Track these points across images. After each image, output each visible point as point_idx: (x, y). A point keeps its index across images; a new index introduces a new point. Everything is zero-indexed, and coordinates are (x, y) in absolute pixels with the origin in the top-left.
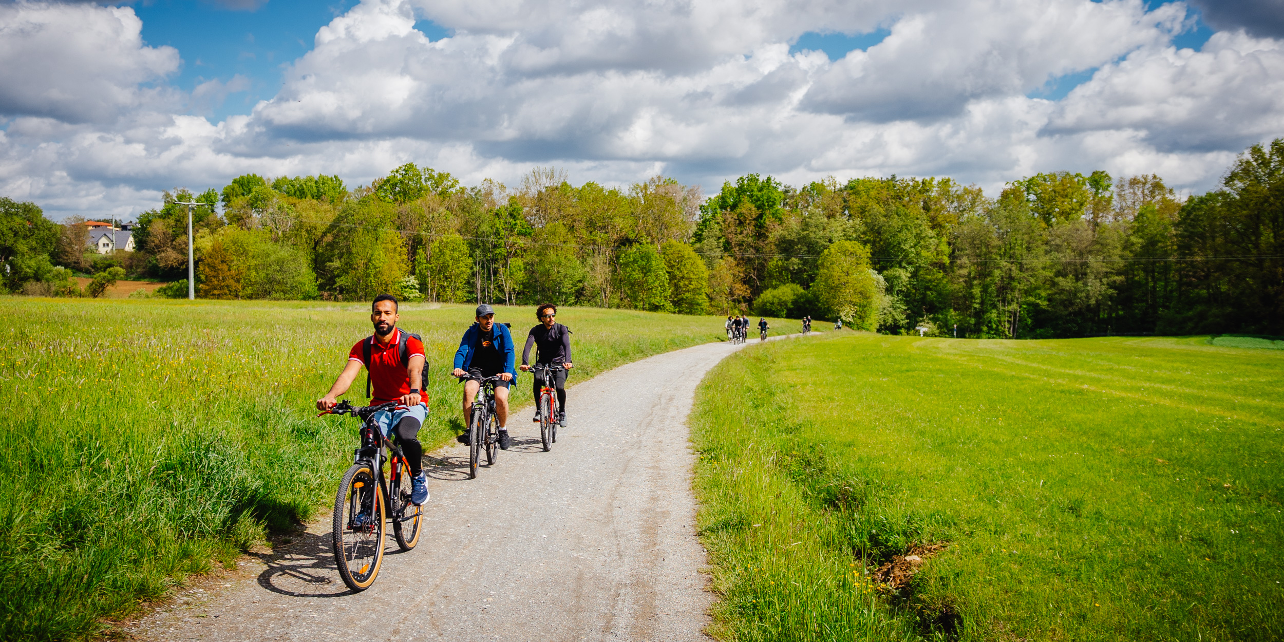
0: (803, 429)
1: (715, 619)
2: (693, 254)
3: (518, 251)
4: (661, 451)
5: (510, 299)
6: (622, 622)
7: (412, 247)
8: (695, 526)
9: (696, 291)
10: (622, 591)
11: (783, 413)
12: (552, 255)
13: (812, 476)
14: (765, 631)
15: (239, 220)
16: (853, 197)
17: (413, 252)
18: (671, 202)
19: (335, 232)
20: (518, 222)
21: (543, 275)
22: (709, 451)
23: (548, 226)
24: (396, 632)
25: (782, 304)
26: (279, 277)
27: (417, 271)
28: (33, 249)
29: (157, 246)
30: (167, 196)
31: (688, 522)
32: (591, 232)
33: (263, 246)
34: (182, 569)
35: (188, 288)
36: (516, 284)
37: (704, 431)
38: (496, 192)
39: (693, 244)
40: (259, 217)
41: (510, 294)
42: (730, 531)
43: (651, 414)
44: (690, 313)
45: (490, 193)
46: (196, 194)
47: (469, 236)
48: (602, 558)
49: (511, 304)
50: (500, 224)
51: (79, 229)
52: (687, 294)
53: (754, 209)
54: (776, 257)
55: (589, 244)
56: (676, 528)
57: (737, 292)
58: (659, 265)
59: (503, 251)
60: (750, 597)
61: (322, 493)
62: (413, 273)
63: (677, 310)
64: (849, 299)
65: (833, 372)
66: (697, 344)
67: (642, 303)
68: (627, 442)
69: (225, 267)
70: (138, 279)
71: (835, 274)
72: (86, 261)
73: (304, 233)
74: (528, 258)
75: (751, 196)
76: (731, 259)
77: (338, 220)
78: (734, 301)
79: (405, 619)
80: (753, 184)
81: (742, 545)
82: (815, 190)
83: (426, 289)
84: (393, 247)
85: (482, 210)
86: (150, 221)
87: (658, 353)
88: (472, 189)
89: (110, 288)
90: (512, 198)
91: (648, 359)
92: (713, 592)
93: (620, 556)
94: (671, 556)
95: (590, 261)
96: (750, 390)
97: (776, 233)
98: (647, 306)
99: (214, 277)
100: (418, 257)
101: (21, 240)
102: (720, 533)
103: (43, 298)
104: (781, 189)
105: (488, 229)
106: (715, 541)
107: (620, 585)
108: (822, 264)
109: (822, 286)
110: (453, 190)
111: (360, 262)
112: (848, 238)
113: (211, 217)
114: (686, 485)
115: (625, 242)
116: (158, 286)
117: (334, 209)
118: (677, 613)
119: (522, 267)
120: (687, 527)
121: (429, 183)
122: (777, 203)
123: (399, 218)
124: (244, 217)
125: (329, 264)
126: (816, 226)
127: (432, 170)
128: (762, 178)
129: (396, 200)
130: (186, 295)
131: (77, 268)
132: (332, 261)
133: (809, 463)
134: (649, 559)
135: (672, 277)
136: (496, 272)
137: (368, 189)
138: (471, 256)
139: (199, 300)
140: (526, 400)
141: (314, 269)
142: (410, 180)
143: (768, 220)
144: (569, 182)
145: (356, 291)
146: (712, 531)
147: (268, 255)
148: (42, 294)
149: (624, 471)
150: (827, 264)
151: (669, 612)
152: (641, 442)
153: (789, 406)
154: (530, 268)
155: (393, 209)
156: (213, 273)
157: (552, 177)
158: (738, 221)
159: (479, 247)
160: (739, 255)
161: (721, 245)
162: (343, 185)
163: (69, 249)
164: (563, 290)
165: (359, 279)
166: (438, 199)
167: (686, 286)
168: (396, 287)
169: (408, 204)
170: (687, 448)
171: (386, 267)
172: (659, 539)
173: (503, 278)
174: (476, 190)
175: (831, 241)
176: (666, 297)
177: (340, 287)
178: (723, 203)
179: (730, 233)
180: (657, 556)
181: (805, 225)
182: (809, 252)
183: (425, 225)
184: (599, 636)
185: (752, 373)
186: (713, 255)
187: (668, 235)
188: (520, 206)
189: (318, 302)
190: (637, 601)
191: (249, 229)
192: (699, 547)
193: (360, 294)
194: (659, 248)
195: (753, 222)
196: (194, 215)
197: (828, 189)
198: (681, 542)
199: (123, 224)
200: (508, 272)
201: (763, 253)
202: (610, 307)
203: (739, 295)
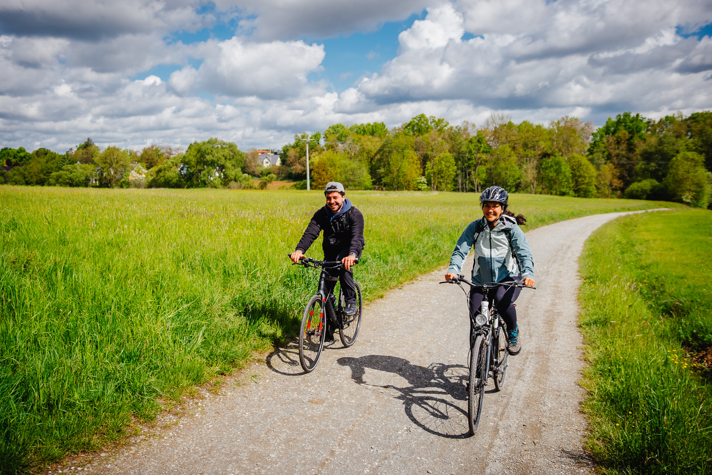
0: (651, 267)
1: (585, 376)
2: (587, 162)
3: (483, 162)
4: (561, 277)
5: (478, 189)
6: (528, 374)
7: (423, 160)
8: (577, 322)
9: (589, 184)
11: (640, 257)
12: (502, 165)
13: (655, 295)
14: (615, 386)
15: (332, 147)
16: (694, 124)
17: (424, 163)
18: (574, 131)
19: (381, 153)
20: (482, 145)
21: (497, 175)
22: (590, 278)
23: (500, 147)
25: (644, 191)
26: (352, 178)
27: (426, 174)
28: (234, 165)
29: (291, 163)
30: (296, 136)
31: (573, 319)
32: (525, 150)
33: (344, 162)
35: (306, 185)
36: (481, 180)
37: (587, 266)
38: (470, 129)
39: (587, 156)
40: (342, 146)
41: (478, 186)
42: (598, 325)
43: (556, 256)
44: (584, 197)
45: (466, 129)
46: (310, 135)
47: (454, 154)
49: (478, 192)
50: (472, 147)
51: (254, 155)
52: (584, 186)
53: (627, 133)
54: (641, 163)
55: (524, 157)
56: (565, 322)
57: (615, 184)
58: (566, 169)
59: (474, 161)
60: (607, 365)
61: (367, 294)
62: (423, 174)
63: (577, 195)
64: (688, 188)
66: (588, 215)
67: (555, 191)
68: (540, 271)
69: (324, 173)
70: (282, 180)
71: (679, 172)
72: (258, 171)
73: (365, 154)
74: (488, 166)
75: (625, 126)
76: (611, 165)
77: (384, 146)
78: (612, 190)
80: (627, 118)
81: (605, 334)
82: (669, 120)
83: (431, 184)
84: (412, 160)
85: (462, 139)
86: (288, 150)
87: (563, 220)
88: (456, 127)
89: (269, 185)
90: (479, 132)
91: (558, 224)
92: (585, 360)
93: (531, 336)
94: (561, 338)
95: (525, 167)
96: (620, 243)
97: (641, 147)
98: (558, 193)
99: (320, 178)
100: (427, 166)
101: (228, 161)
102: (592, 327)
103: (239, 190)
104: (645, 121)
105: (466, 149)
106: (589, 331)
107: (528, 353)
108: (672, 167)
109: (670, 179)
110: (446, 128)
111: (394, 169)
112: (689, 149)
113: (318, 146)
114: (574, 297)
116: (292, 184)
117: (381, 141)
118: (561, 371)
119: (485, 171)
120: (572, 322)
121: (433, 124)
122: (643, 129)
123: (416, 144)
124: (335, 146)
125: (378, 170)
126: (668, 143)
127: (435, 117)
128: (633, 115)
129: (414, 134)
130: (306, 188)
131: (253, 175)
132: (379, 169)
133: (654, 288)
134: (547, 339)
135: (574, 176)
136: (470, 174)
137: (399, 129)
138: (456, 165)
139: (312, 191)
141: (371, 173)
142: (422, 123)
143: (636, 140)
144: (512, 121)
145: (392, 185)
146: (587, 325)
147: (346, 166)
148: (238, 188)
150: (674, 166)
151: (557, 370)
152: (549, 271)
153: (644, 253)
154: (489, 172)
155: (412, 139)
156: (318, 177)
158: (616, 142)
159: (460, 160)
160: (616, 162)
161: (605, 156)
162: (386, 128)
163: (249, 165)
164: (509, 184)
165: (394, 179)
166: (437, 133)
167: (582, 181)
168: (414, 183)
169: (421, 137)
170: (577, 276)
171: (409, 172)
172: (554, 328)
173: (473, 177)
174: (458, 128)
175: (678, 152)
176: (570, 187)
177: (384, 183)
178: (607, 131)
179: (611, 149)
180: (552, 337)
181: (661, 142)
182: (662, 159)
183: (430, 148)
184: (514, 381)
185: (622, 233)
186: (600, 162)
187: (572, 151)
188: (484, 135)
189: (372, 191)
190: (538, 363)
191: (337, 152)
192: (579, 334)
193: (395, 186)
194: (566, 158)
195: (626, 142)
196: (309, 146)
197: (677, 119)
198: (568, 330)
199: (275, 151)
200: (477, 174)
201: (632, 160)
202: (535, 193)
203: (616, 186)
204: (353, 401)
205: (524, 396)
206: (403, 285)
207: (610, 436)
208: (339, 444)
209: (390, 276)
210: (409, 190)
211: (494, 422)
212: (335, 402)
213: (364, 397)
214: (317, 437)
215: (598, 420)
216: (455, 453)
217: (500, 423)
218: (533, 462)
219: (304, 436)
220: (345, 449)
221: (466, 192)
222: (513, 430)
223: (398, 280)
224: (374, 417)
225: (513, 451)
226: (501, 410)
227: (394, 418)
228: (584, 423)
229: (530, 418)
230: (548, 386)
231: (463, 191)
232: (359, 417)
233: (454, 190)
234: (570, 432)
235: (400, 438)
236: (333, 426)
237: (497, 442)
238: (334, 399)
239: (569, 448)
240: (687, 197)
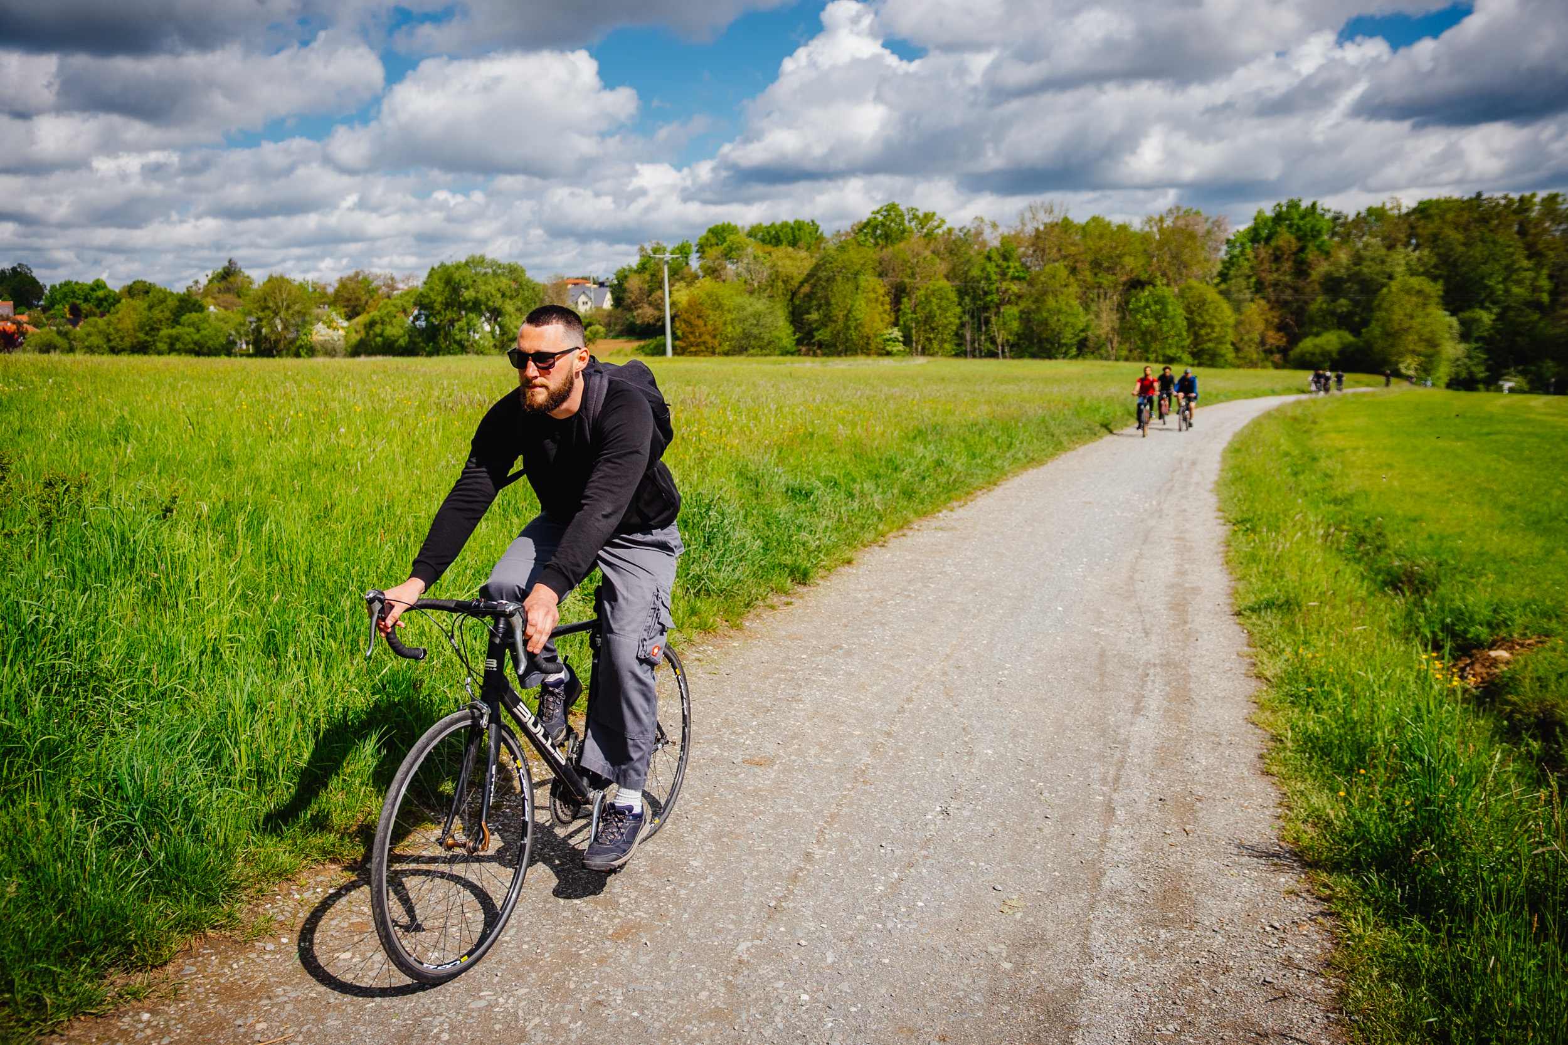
0: (1355, 501)
1: (1262, 707)
2: (1218, 297)
3: (1012, 298)
4: (1186, 520)
5: (1003, 352)
6: (1154, 705)
7: (895, 296)
8: (1232, 605)
9: (1220, 341)
10: (1152, 671)
11: (1330, 482)
12: (1051, 302)
13: (1368, 554)
14: (1323, 723)
15: (714, 272)
16: (1423, 221)
17: (896, 301)
18: (1192, 236)
19: (812, 281)
20: (1011, 264)
21: (1040, 324)
22: (1243, 521)
23: (1047, 268)
24: (909, 700)
25: (1326, 354)
26: (755, 331)
27: (901, 323)
28: (519, 310)
29: (634, 303)
30: (642, 249)
31: (1223, 600)
32: (1096, 275)
33: (739, 300)
35: (664, 345)
36: (1010, 334)
37: (1235, 500)
38: (987, 231)
39: (1217, 285)
40: (734, 267)
41: (1003, 346)
42: (1275, 611)
43: (1171, 480)
44: (1213, 366)
45: (979, 233)
46: (671, 246)
47: (957, 283)
48: (1126, 635)
49: (1004, 357)
50: (991, 268)
51: (560, 288)
52: (1209, 345)
53: (1293, 240)
54: (1320, 299)
55: (1094, 288)
56: (1209, 606)
57: (1271, 341)
58: (1176, 309)
59: (996, 298)
60: (1302, 686)
61: (821, 556)
62: (896, 325)
63: (1196, 362)
64: (1411, 347)
66: (1221, 401)
67: (1154, 355)
68: (1145, 510)
69: (701, 322)
70: (616, 337)
71: (1394, 317)
73: (780, 284)
74: (1022, 305)
75: (1291, 226)
76: (1262, 302)
77: (817, 267)
78: (1265, 351)
79: (918, 687)
80: (1294, 211)
81: (1292, 629)
82: (1373, 215)
83: (911, 341)
84: (875, 296)
85: (972, 253)
86: (626, 277)
88: (961, 230)
90: (1003, 238)
92: (1257, 677)
93: (1147, 634)
94: (1205, 636)
95: (1094, 307)
96: (1288, 454)
97: (1320, 269)
98: (1161, 358)
99: (691, 333)
100: (902, 307)
101: (508, 301)
102: (1263, 613)
104: (1327, 216)
105: (979, 273)
106: (1259, 622)
107: (1148, 664)
108: (1379, 306)
109: (1377, 331)
110: (940, 231)
111: (839, 314)
112: (1412, 272)
113: (686, 270)
114: (1219, 559)
116: (636, 344)
117: (812, 256)
118: (1216, 698)
119: (1017, 315)
120: (1222, 606)
121: (913, 224)
122: (1324, 231)
123: (880, 263)
124: (719, 268)
125: (806, 316)
126: (1373, 260)
127: (917, 210)
129: (877, 244)
130: (664, 353)
132: (809, 313)
134: (1180, 638)
135: (1191, 324)
136: (987, 322)
137: (847, 234)
138: (960, 304)
139: (676, 357)
140: (1029, 462)
141: (792, 322)
142: (892, 221)
143: (1311, 255)
144: (1070, 217)
145: (835, 346)
146: (1253, 610)
147: (744, 309)
149: (1145, 540)
150: (1385, 305)
151: (1206, 696)
152: (1161, 510)
153: (1337, 473)
154: (1026, 317)
155: (871, 254)
156: (689, 330)
157: (1051, 211)
158: (1273, 257)
159: (968, 294)
160: (1273, 297)
161: (1252, 285)
162: (820, 230)
164: (1063, 341)
165: (839, 333)
166: (922, 241)
167: (1207, 334)
168: (878, 340)
169: (890, 249)
170: (1217, 518)
171: (868, 318)
172: (1190, 618)
173: (995, 328)
174: (965, 231)
175: (1391, 277)
176: (1183, 347)
177: (819, 341)
178: (1254, 235)
179: (1263, 271)
180: (1188, 635)
181: (1358, 259)
182: (1362, 292)
183: (909, 271)
184: (1129, 717)
186: (1241, 297)
187: (1188, 277)
188: (1014, 245)
189: (796, 358)
190: (1168, 683)
191: (724, 281)
192: (1238, 627)
193: (840, 348)
194: (1176, 290)
195: (1293, 257)
196: (670, 268)
197: (1391, 213)
198: (1216, 621)
199: (601, 280)
200: (1001, 322)
201: (1303, 294)
202: (1117, 360)
203: (1272, 345)
204: (829, 760)
205: (1152, 745)
206: (886, 539)
207: (1328, 815)
208: (818, 841)
209: (859, 522)
210: (869, 355)
211: (1104, 795)
212: (794, 761)
213: (850, 752)
214: (773, 828)
215: (1300, 786)
216: (1040, 853)
217: (1115, 796)
218: (1189, 865)
220: (830, 849)
221: (981, 357)
222: (1141, 808)
223: (876, 530)
224: (876, 789)
225: (1147, 847)
226: (1112, 772)
227: (914, 790)
228: (1274, 794)
229: (1170, 786)
230: (1194, 725)
231: (974, 357)
232: (846, 789)
233: (957, 355)
234: (1250, 811)
235: (932, 827)
236: (799, 806)
237: (1115, 830)
238: (793, 757)
239: (1252, 839)
240: (1409, 365)
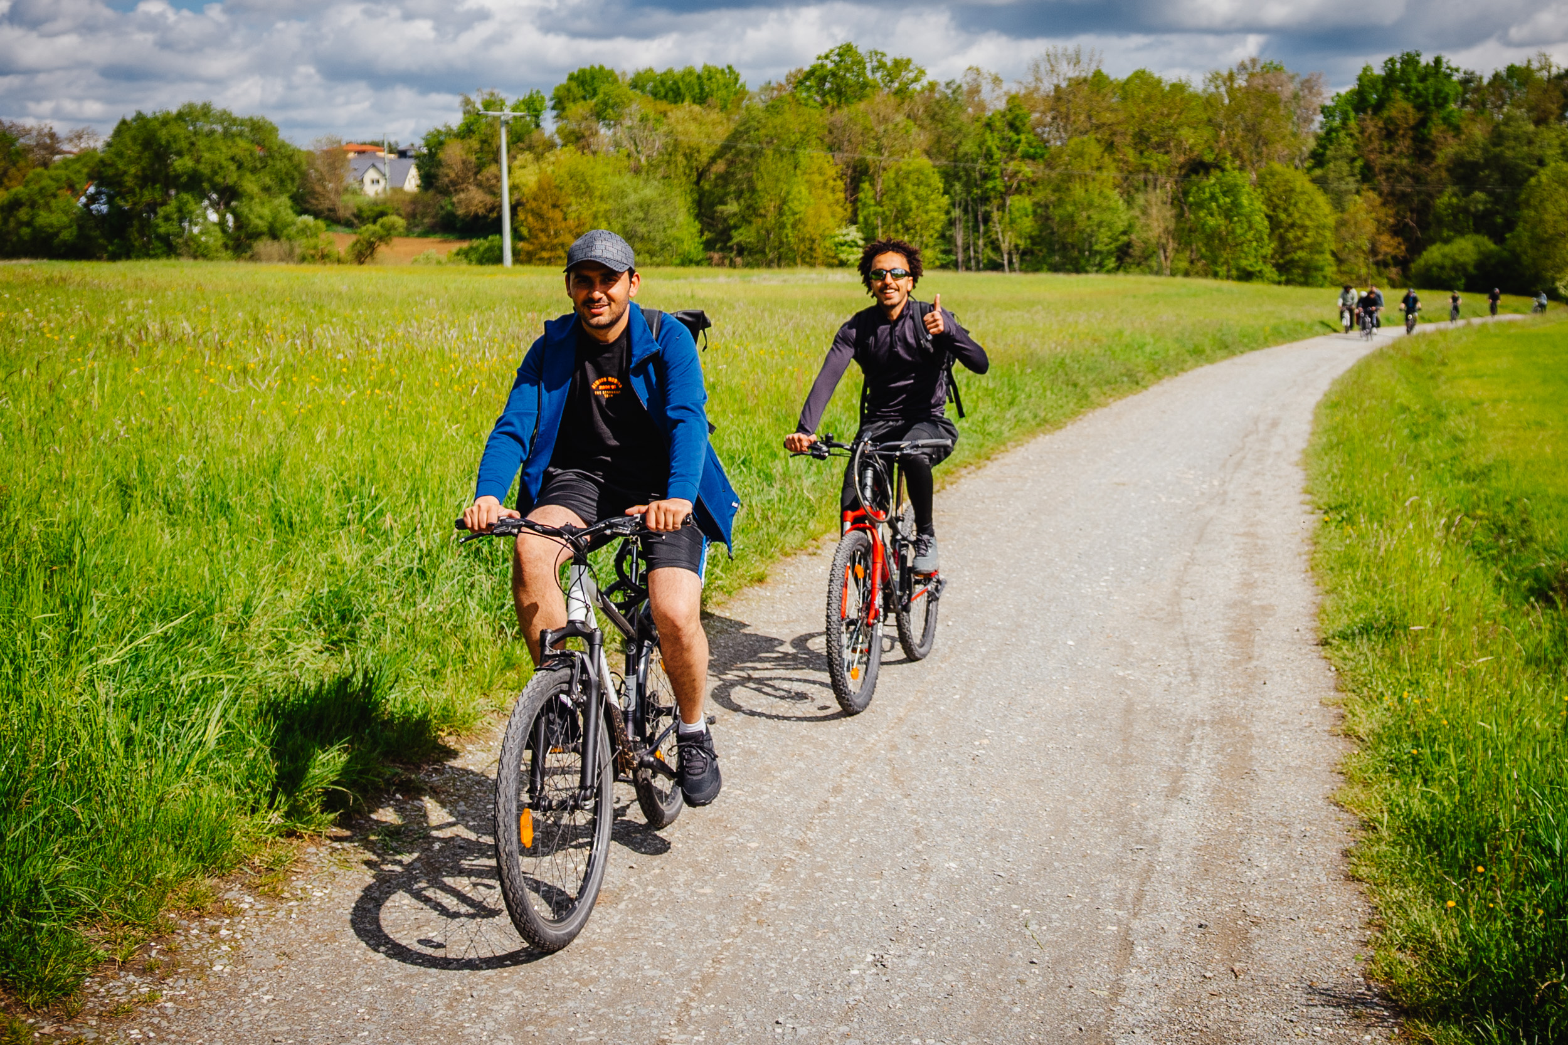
0: (1493, 474)
1: (1350, 779)
2: (1310, 187)
3: (1023, 184)
4: (1259, 507)
5: (1010, 262)
6: (1198, 782)
7: (853, 179)
8: (1316, 630)
9: (1316, 249)
10: (1198, 733)
11: (1460, 448)
12: (1078, 190)
13: (1509, 551)
14: (1432, 800)
15: (578, 139)
17: (853, 187)
18: (1274, 101)
19: (729, 156)
21: (1063, 222)
22: (1338, 508)
23: (1072, 143)
24: (837, 790)
25: (1459, 267)
26: (642, 229)
27: (861, 219)
28: (266, 189)
29: (453, 183)
30: (467, 102)
31: (1304, 623)
32: (1141, 153)
33: (616, 181)
34: (504, 686)
35: (501, 249)
36: (1020, 237)
37: (1329, 477)
38: (986, 88)
39: (1309, 170)
40: (610, 133)
41: (1010, 254)
42: (1373, 637)
43: (1242, 449)
44: (1306, 284)
45: (975, 91)
46: (511, 99)
47: (944, 161)
48: (1165, 679)
49: (1012, 270)
50: (993, 141)
51: (335, 157)
52: (1300, 254)
53: (1411, 110)
54: (1448, 191)
55: (1139, 172)
56: (1284, 633)
57: (1384, 249)
58: (1253, 203)
59: (999, 184)
60: (1407, 746)
62: (853, 221)
63: (1283, 278)
65: (1545, 381)
67: (1225, 268)
68: (1203, 494)
69: (557, 215)
70: (425, 234)
71: (1546, 217)
72: (346, 207)
73: (680, 158)
74: (1040, 195)
75: (1407, 90)
76: (1372, 195)
77: (736, 136)
78: (1377, 263)
79: (851, 770)
80: (1410, 69)
81: (1394, 661)
82: (1517, 76)
84: (821, 179)
85: (964, 118)
86: (441, 143)
87: (1253, 349)
88: (948, 85)
89: (382, 250)
90: (1012, 98)
91: (1239, 360)
92: (1347, 735)
93: (1194, 676)
94: (1277, 678)
95: (1140, 199)
96: (1405, 409)
97: (1448, 150)
98: (1234, 272)
99: (542, 230)
100: (861, 195)
101: (248, 175)
102: (1357, 642)
103: (283, 265)
104: (1455, 78)
105: (975, 149)
106: (1351, 655)
107: (1194, 722)
108: (1527, 203)
109: (1525, 236)
110: (917, 87)
111: (769, 205)
113: (535, 135)
114: (1301, 564)
115: (1198, 167)
116: (456, 246)
117: (729, 119)
118: (1287, 769)
119: (1030, 210)
120: (1302, 632)
121: (878, 75)
122: (1451, 98)
123: (830, 132)
124: (587, 133)
125: (720, 208)
126: (1516, 138)
127: (883, 55)
128: (1426, 59)
129: (825, 104)
130: (498, 260)
131: (332, 219)
132: (725, 203)
133: (1503, 530)
134: (1241, 681)
135: (1275, 224)
136: (987, 219)
137: (781, 87)
138: (946, 192)
139: (519, 267)
140: (1039, 425)
141: (698, 216)
142: (847, 70)
143: (1435, 130)
144: (1105, 71)
145: (763, 252)
146: (1345, 637)
147: (623, 194)
148: (281, 260)
149: (1200, 539)
150: (1534, 201)
151: (1274, 767)
152: (1225, 493)
153: (1471, 435)
154: (1042, 214)
155: (818, 117)
156: (538, 225)
157: (1077, 62)
158: (1384, 132)
159: (959, 179)
160: (1386, 188)
161: (1357, 171)
162: (741, 81)
163: (318, 188)
164: (1096, 247)
165: (768, 233)
166: (893, 101)
167: (1298, 239)
168: (828, 243)
169: (845, 110)
170: (1302, 503)
171: (811, 212)
172: (1256, 651)
173: (998, 228)
174: (954, 86)
175: (1541, 163)
176: (1264, 257)
177: (739, 244)
178: (1359, 101)
179: (1371, 151)
180: (1253, 677)
181: (1497, 137)
182: (1503, 182)
183: (874, 144)
184: (1161, 803)
185: (1409, 382)
186: (1343, 187)
187: (1270, 158)
188: (1025, 111)
189: (703, 270)
190: (1222, 749)
191: (594, 153)
192: (1323, 663)
193: (770, 256)
194: (1254, 176)
195: (1411, 133)
196: (510, 132)
197: (1538, 75)
198: (1292, 655)
199: (402, 147)
200: (1007, 219)
201: (1426, 183)
202: (1173, 274)
203: (1386, 254)
204: (707, 890)
205: (1193, 844)
206: (820, 543)
207: (1433, 936)
208: (679, 1021)
209: (780, 518)
210: (812, 265)
211: (1119, 923)
212: (652, 895)
213: (741, 875)
214: (610, 1004)
215: (1397, 894)
216: (1019, 1018)
217: (1136, 924)
218: (1237, 1024)
219: (571, 1004)
220: (698, 1033)
221: (978, 269)
222: (1171, 941)
223: (805, 529)
224: (776, 932)
225: (1178, 1000)
226: (1133, 887)
227: (835, 930)
228: (1361, 907)
229: (1214, 904)
230: (1254, 811)
231: (968, 269)
232: (729, 935)
233: (944, 267)
234: (1327, 935)
235: (858, 988)
236: (654, 967)
237: (1133, 977)
238: (651, 889)
239: (1328, 979)
